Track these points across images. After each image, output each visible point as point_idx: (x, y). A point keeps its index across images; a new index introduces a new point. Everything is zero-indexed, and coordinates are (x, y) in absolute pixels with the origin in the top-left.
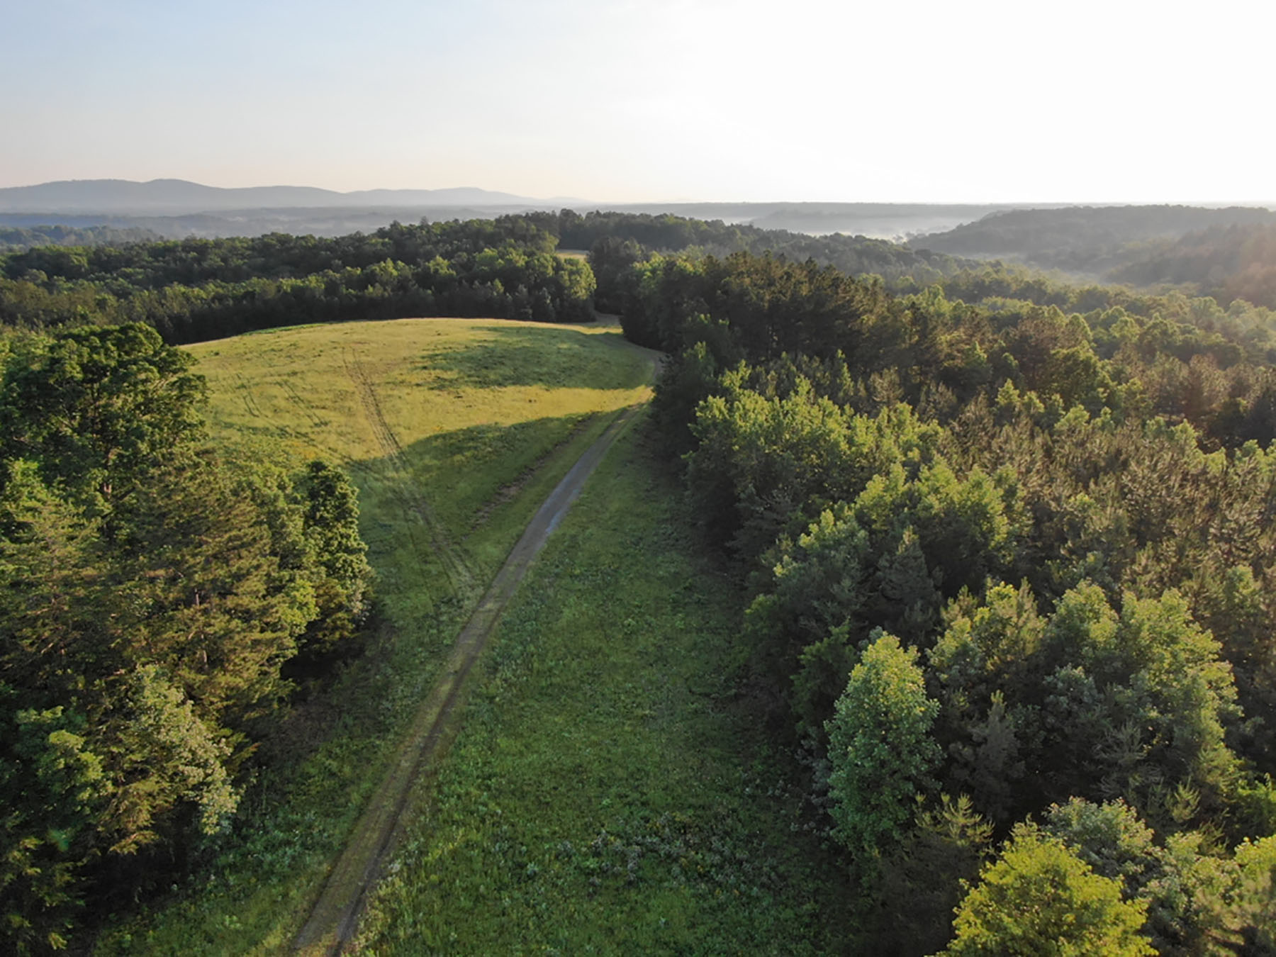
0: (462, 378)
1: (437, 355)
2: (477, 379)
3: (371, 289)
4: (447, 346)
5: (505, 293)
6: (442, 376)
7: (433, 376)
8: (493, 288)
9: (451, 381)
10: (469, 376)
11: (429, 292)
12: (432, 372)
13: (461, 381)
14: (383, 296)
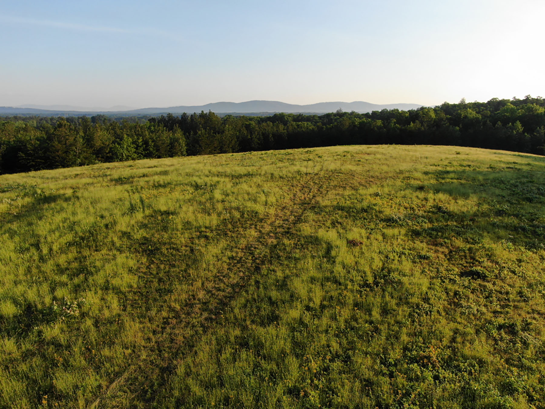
0: (484, 215)
1: (448, 172)
2: (516, 221)
3: (412, 124)
4: (465, 163)
5: (524, 132)
6: (445, 206)
7: (430, 203)
8: (513, 128)
9: (461, 218)
10: (500, 213)
11: (458, 128)
12: (431, 196)
13: (482, 221)
14: (419, 129)
